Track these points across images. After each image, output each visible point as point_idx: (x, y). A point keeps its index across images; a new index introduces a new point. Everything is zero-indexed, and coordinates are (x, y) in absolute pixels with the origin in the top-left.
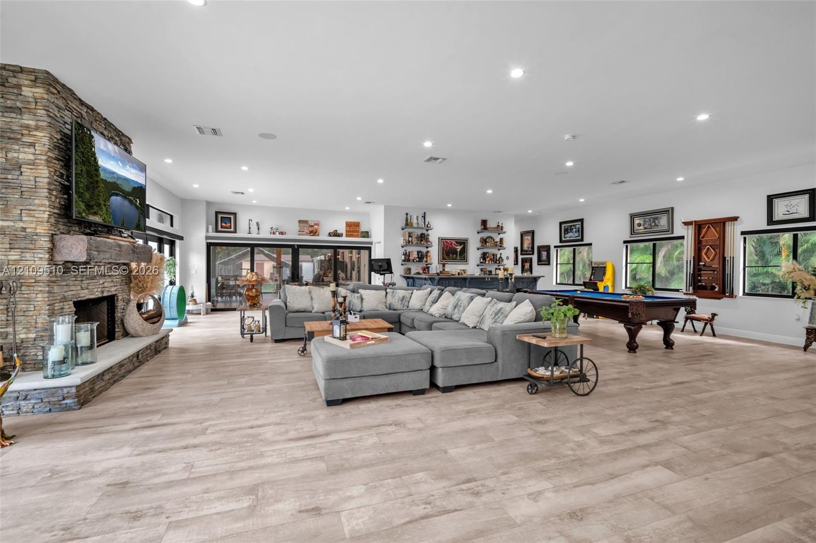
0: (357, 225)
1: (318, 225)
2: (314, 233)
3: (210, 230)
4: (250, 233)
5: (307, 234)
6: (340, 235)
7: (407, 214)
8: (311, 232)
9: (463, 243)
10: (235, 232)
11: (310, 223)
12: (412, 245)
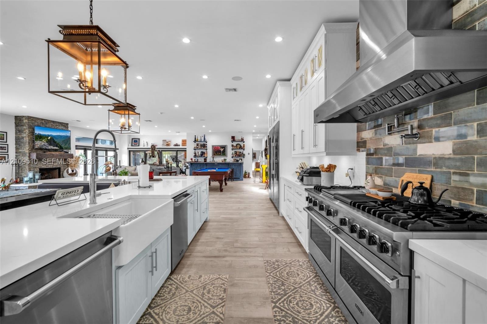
3: (130, 145)
4: (144, 146)
5: (165, 146)
7: (195, 136)
8: (167, 145)
10: (139, 146)
11: (167, 141)
12: (199, 149)
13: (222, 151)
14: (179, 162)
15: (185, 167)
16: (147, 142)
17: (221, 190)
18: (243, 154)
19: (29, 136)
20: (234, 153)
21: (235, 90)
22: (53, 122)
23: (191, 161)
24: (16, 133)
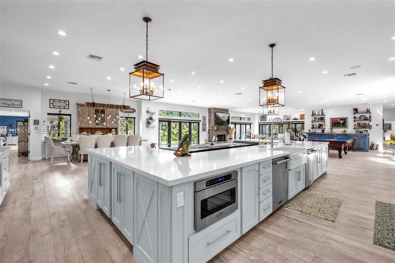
0: (303, 115)
1: (290, 116)
3: (260, 121)
4: (269, 121)
5: (286, 120)
7: (313, 111)
8: (287, 119)
9: (344, 120)
10: (266, 121)
11: (287, 116)
12: (317, 122)
13: (341, 123)
14: (298, 132)
15: (303, 137)
16: (272, 118)
17: (340, 157)
18: (368, 125)
19: (214, 118)
20: (356, 125)
21: (354, 74)
22: (223, 109)
23: (309, 132)
24: (209, 117)
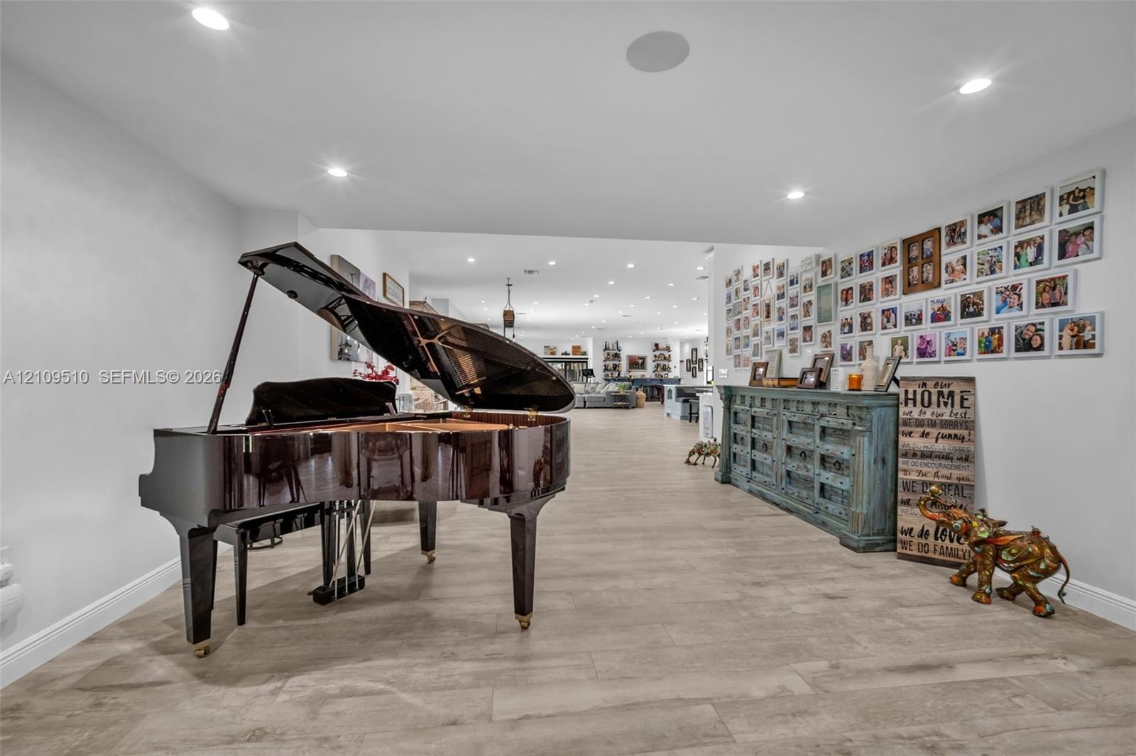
0: (579, 347)
1: (555, 349)
2: (553, 353)
5: (549, 355)
6: (568, 354)
7: (606, 343)
8: (551, 353)
9: (643, 359)
11: (552, 348)
12: (611, 360)
13: (640, 363)
18: (668, 366)
20: (656, 366)
